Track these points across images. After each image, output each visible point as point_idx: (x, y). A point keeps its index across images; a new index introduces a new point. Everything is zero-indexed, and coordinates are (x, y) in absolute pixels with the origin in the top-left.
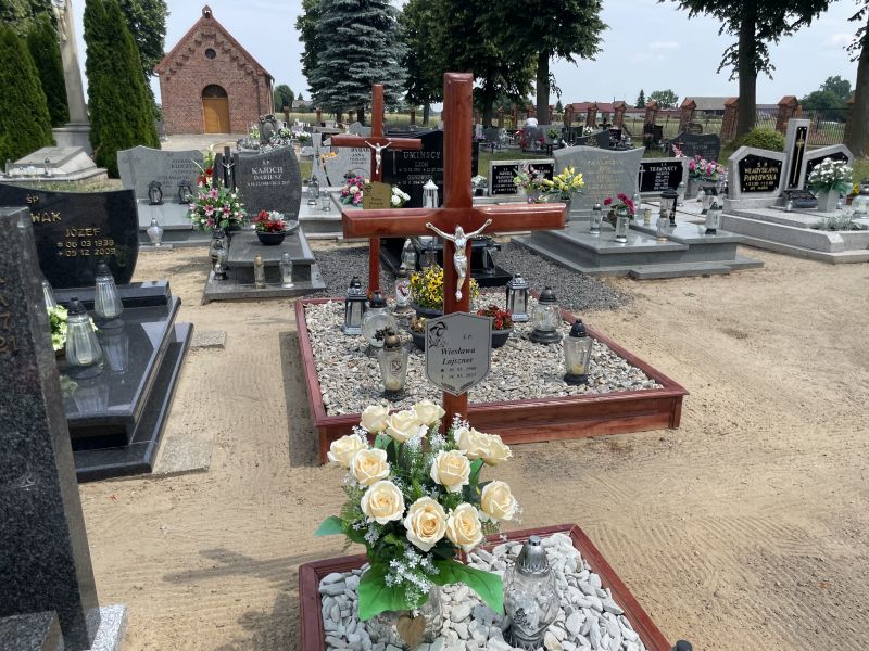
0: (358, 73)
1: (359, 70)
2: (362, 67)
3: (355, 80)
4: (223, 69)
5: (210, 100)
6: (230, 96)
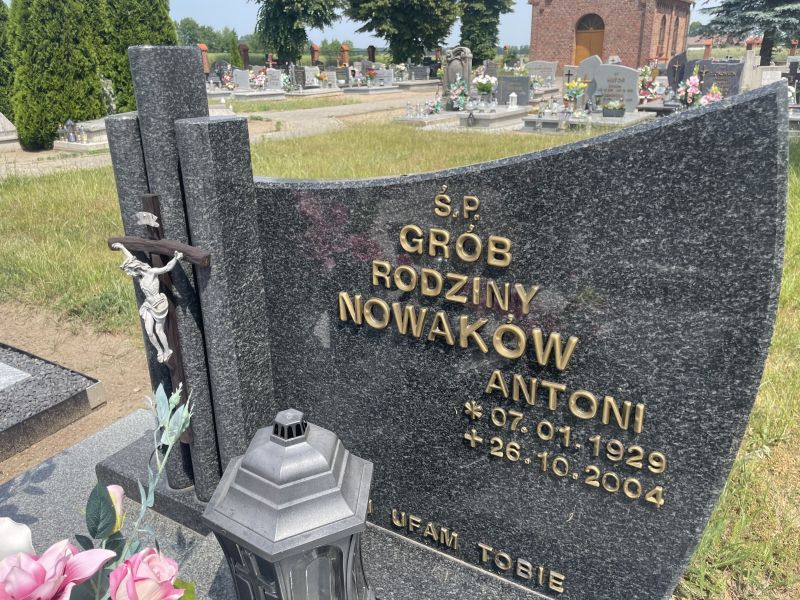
5: (585, 34)
6: (607, 28)
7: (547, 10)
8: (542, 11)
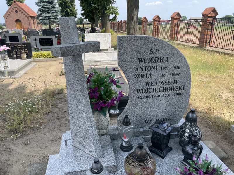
4: (20, 15)
5: (18, 23)
6: (22, 22)
7: (8, 18)
8: (7, 18)
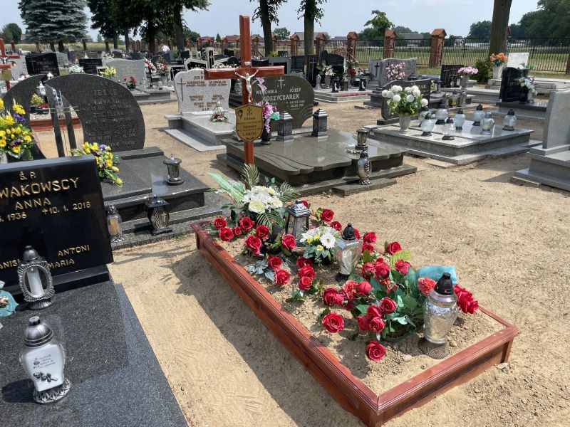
0: (54, 18)
1: (55, 16)
2: (57, 14)
3: (53, 23)
